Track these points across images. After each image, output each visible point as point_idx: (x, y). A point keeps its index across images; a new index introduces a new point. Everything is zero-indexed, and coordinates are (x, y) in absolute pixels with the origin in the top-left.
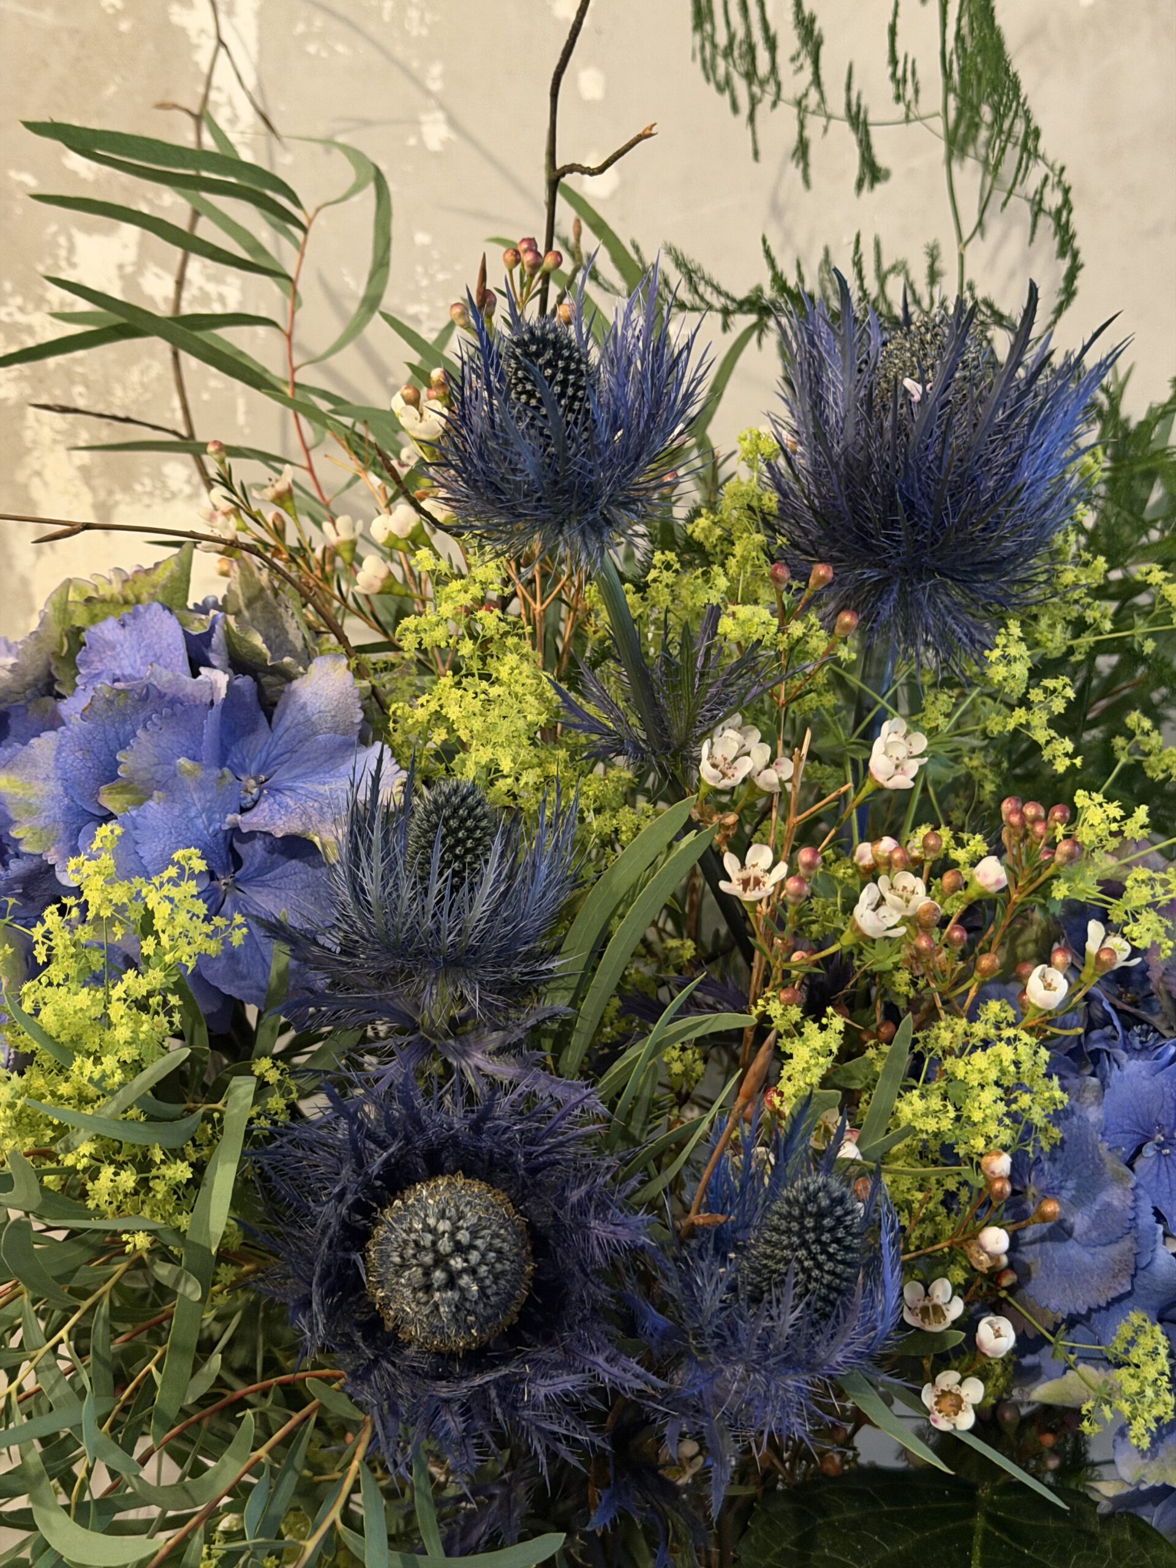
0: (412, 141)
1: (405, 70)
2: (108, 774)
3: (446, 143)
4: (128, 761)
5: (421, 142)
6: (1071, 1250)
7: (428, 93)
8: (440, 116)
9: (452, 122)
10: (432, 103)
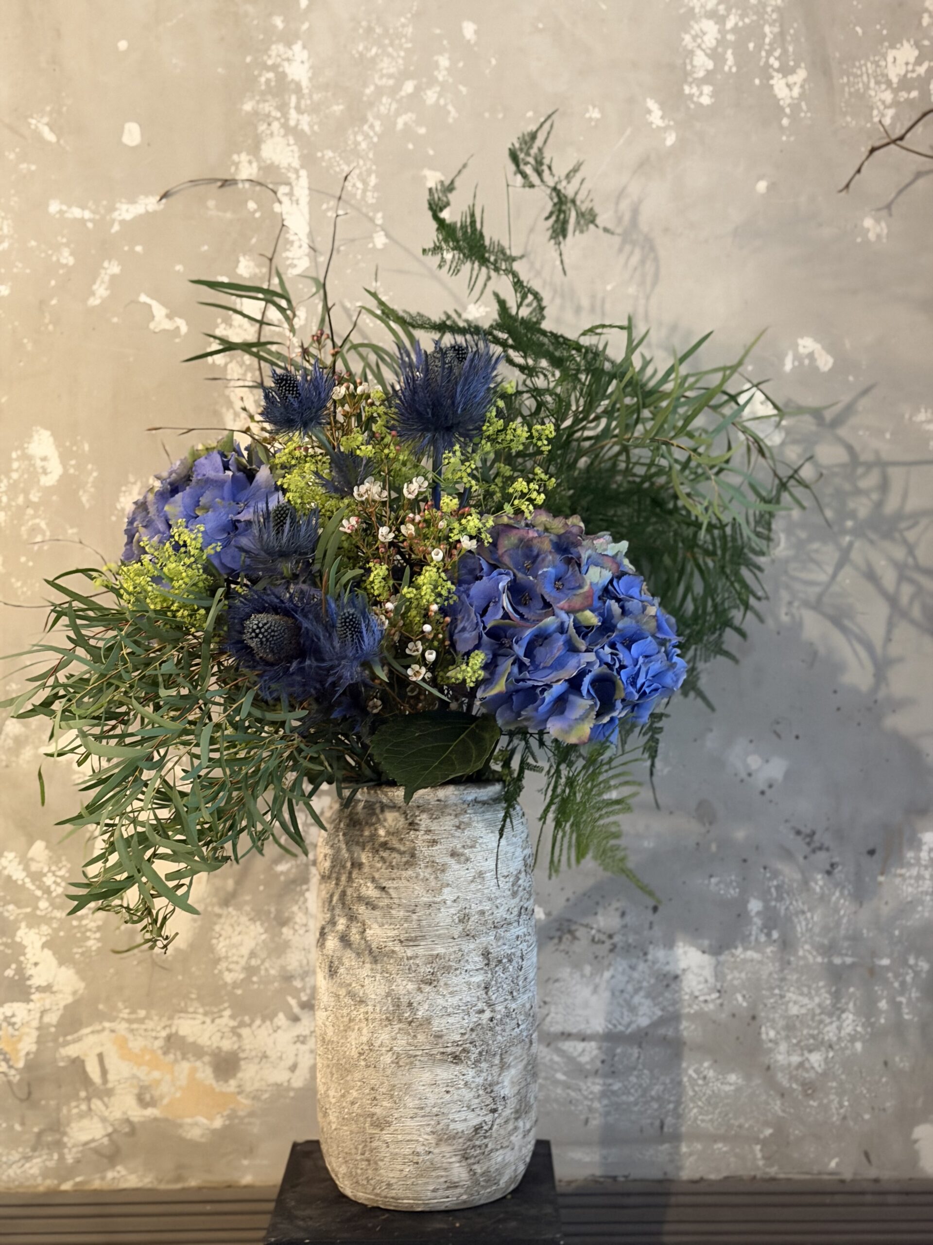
0: (371, 246)
1: (366, 216)
2: (197, 504)
3: (385, 244)
4: (203, 501)
5: (374, 246)
6: (466, 635)
7: (377, 225)
8: (382, 233)
9: (387, 235)
10: (378, 229)
